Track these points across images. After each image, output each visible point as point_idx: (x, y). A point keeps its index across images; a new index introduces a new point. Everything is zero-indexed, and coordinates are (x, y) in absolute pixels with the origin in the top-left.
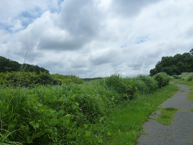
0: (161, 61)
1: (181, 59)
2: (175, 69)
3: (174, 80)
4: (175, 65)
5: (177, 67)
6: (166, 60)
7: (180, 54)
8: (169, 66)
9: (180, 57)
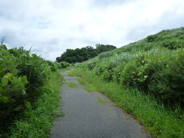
0: (66, 52)
1: (79, 52)
2: (74, 60)
3: (72, 66)
4: (75, 56)
5: (76, 58)
6: (70, 52)
8: (70, 56)
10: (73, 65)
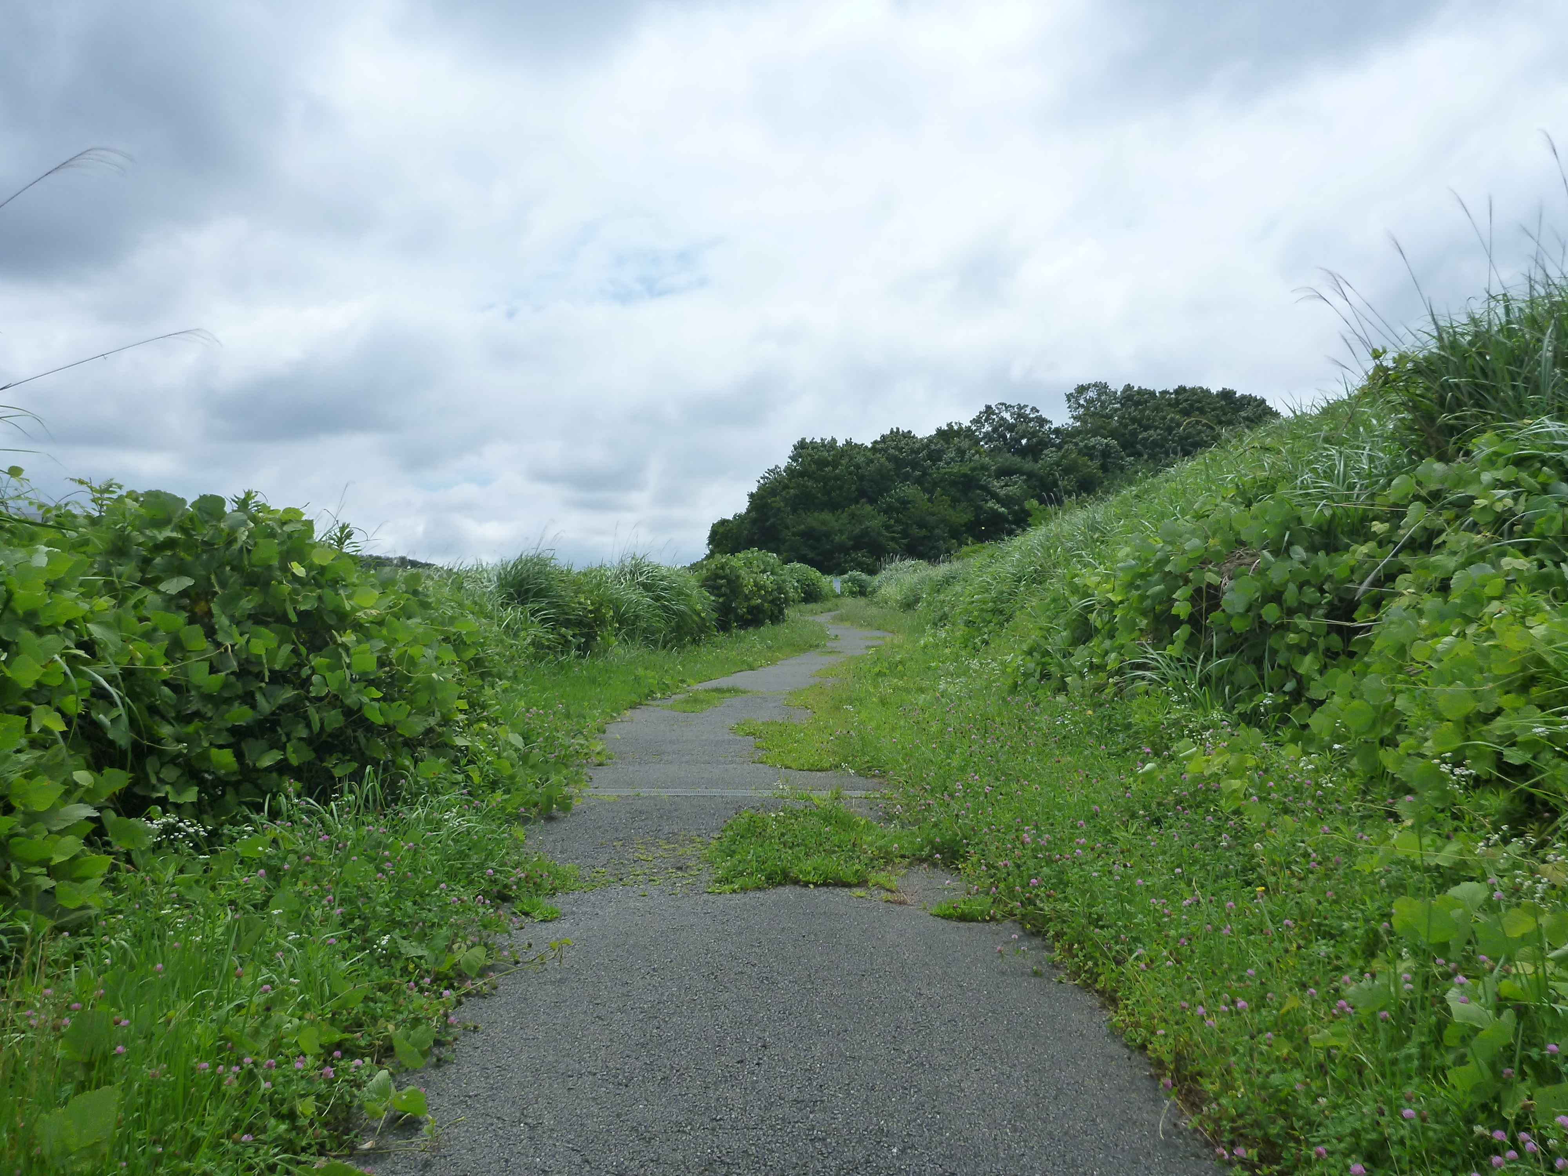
0: (788, 469)
1: (915, 465)
2: (865, 533)
4: (872, 501)
5: (883, 518)
6: (822, 463)
7: (908, 435)
8: (834, 507)
9: (913, 451)
10: (862, 591)
